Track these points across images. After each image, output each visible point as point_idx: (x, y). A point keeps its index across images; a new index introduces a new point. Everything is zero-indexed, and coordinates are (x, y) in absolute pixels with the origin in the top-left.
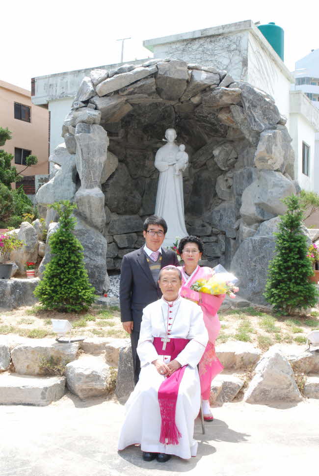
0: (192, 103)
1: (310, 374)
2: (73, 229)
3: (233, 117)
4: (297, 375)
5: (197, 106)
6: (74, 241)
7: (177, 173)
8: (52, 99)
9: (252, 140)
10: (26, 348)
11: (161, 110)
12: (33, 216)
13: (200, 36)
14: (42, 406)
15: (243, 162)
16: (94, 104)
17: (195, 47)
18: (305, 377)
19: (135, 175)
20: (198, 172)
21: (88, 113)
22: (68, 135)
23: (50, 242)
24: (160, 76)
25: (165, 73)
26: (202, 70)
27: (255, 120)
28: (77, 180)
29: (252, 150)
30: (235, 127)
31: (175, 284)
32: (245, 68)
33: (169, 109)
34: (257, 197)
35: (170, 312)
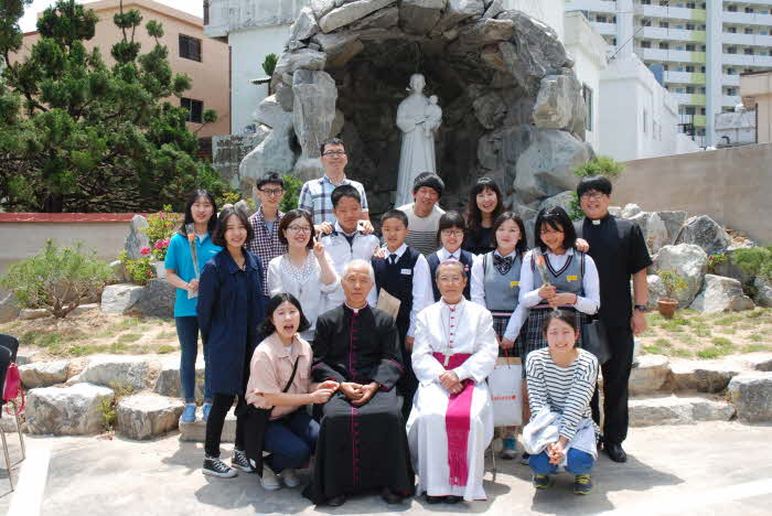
0: (446, 38)
3: (502, 57)
5: (450, 42)
7: (427, 135)
9: (529, 88)
11: (401, 47)
12: (236, 197)
15: (516, 118)
16: (317, 43)
19: (367, 136)
20: (452, 131)
21: (310, 56)
22: (282, 86)
24: (405, 4)
25: (412, 1)
27: (532, 62)
28: (295, 146)
29: (528, 102)
30: (504, 70)
33: (412, 47)
34: (537, 166)
35: (452, 318)
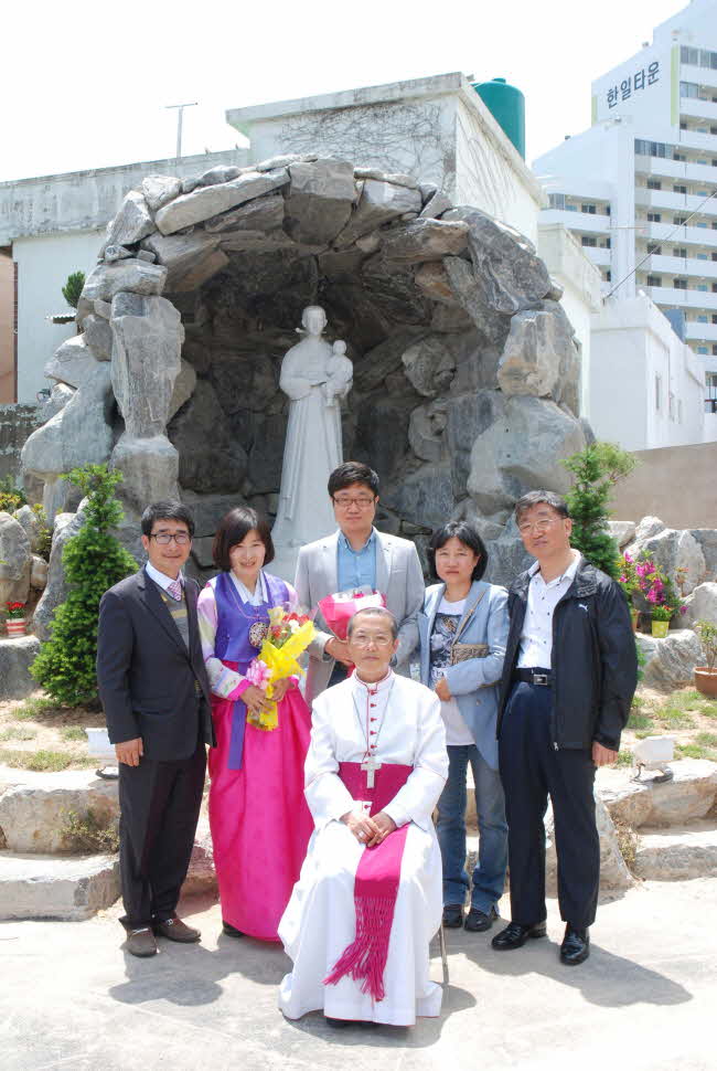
0: (359, 250)
1: (644, 830)
2: (115, 528)
3: (449, 282)
4: (618, 832)
5: (368, 256)
6: (119, 554)
7: (330, 402)
8: (22, 235)
9: (491, 332)
10: (30, 793)
11: (287, 263)
12: (16, 500)
13: (352, 103)
14: (78, 920)
15: (470, 379)
16: (151, 251)
17: (341, 127)
18: (634, 836)
19: (233, 406)
20: (368, 398)
21: (138, 271)
22: (93, 320)
23: (64, 557)
24: (296, 192)
25: (307, 186)
26: (384, 181)
27: (498, 290)
28: (114, 418)
29: (490, 353)
30: (449, 300)
31: (382, 644)
32: (450, 175)
33: (305, 263)
34: (504, 454)
35: (372, 705)
